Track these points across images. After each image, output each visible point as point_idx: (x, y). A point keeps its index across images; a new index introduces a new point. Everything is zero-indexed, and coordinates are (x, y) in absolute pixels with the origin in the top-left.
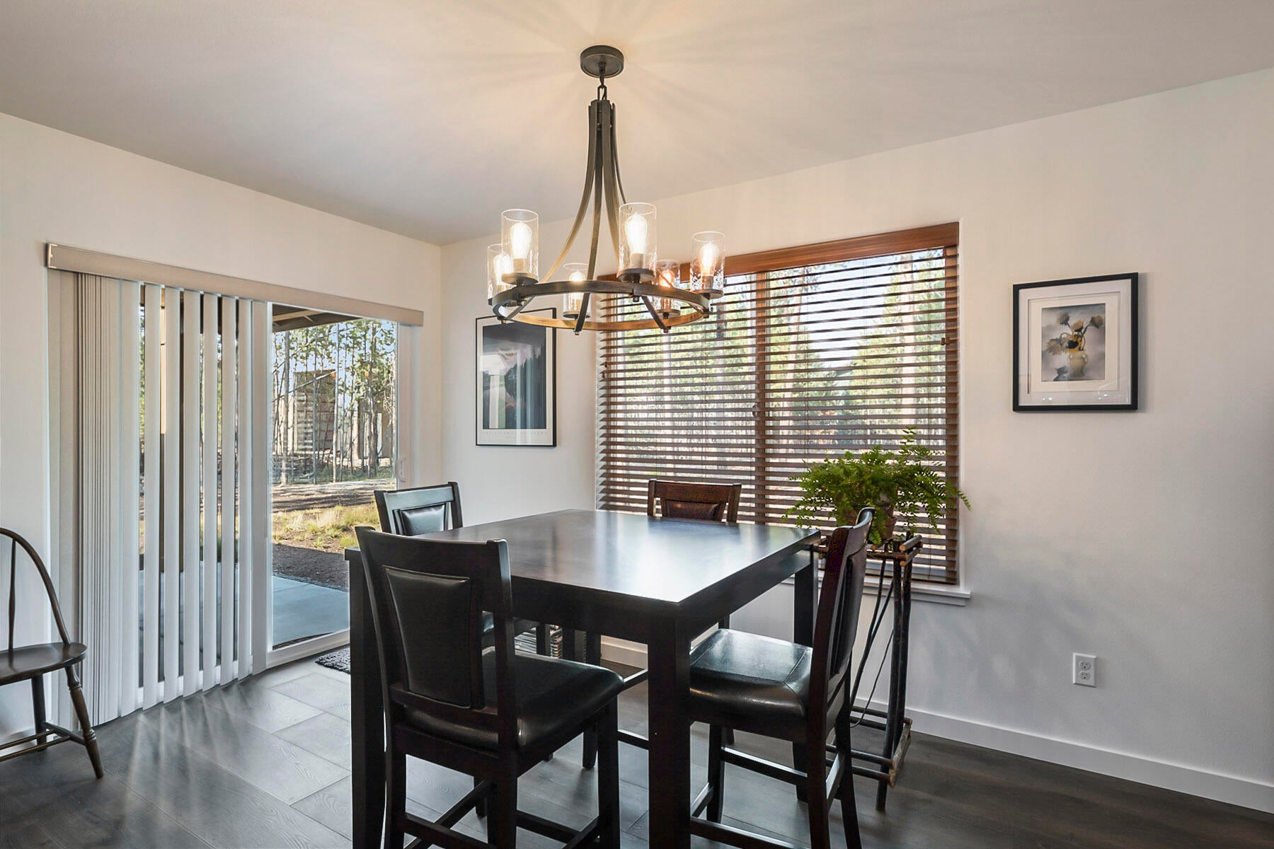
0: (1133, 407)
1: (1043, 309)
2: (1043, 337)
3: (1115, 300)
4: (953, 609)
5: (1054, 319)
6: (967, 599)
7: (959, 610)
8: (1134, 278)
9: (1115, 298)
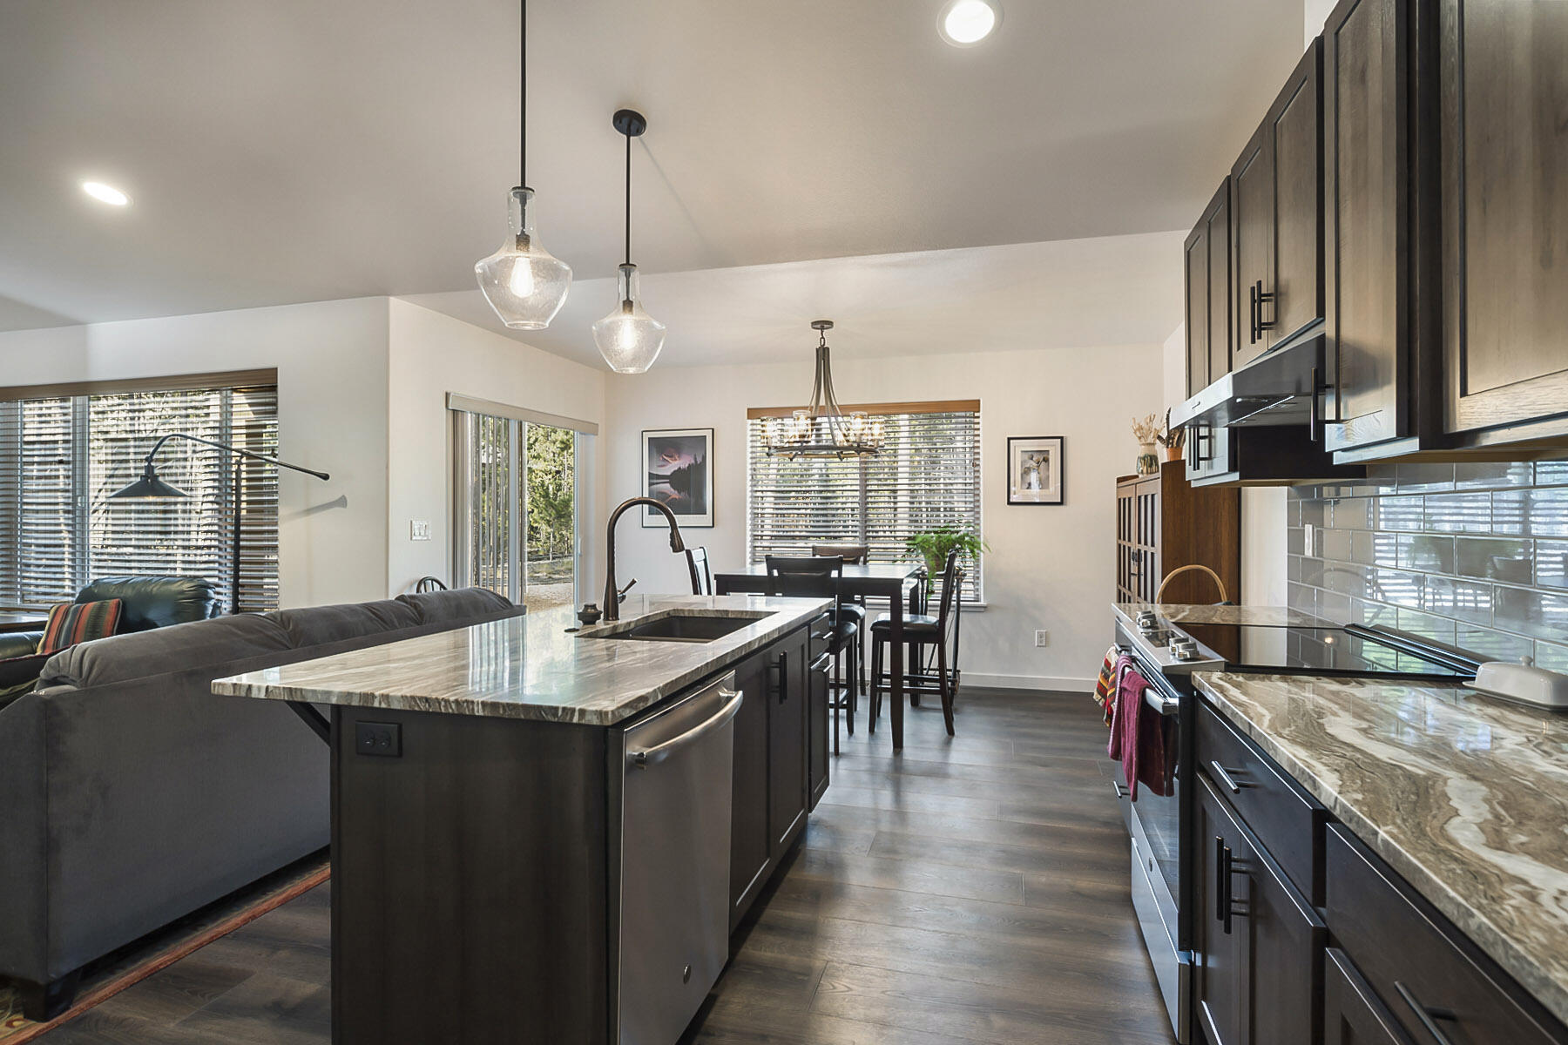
0: (1061, 503)
1: (1022, 452)
2: (1022, 466)
3: (1054, 449)
4: (977, 614)
5: (1026, 456)
6: (985, 607)
7: (981, 614)
8: (1062, 438)
9: (1053, 448)
